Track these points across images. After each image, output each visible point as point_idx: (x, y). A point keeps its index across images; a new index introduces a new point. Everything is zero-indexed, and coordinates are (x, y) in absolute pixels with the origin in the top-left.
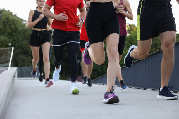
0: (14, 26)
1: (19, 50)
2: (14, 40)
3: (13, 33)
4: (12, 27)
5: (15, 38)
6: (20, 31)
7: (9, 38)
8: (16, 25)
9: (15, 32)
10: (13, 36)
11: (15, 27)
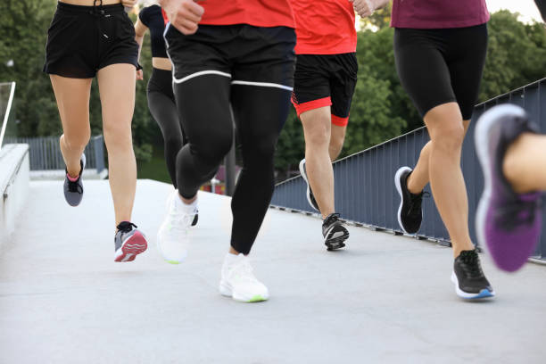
0: (21, 5)
1: (38, 82)
2: (23, 51)
3: (19, 28)
4: (13, 7)
5: (25, 43)
6: (41, 22)
7: (7, 44)
8: (29, 4)
9: (24, 24)
10: (18, 37)
11: (25, 9)
